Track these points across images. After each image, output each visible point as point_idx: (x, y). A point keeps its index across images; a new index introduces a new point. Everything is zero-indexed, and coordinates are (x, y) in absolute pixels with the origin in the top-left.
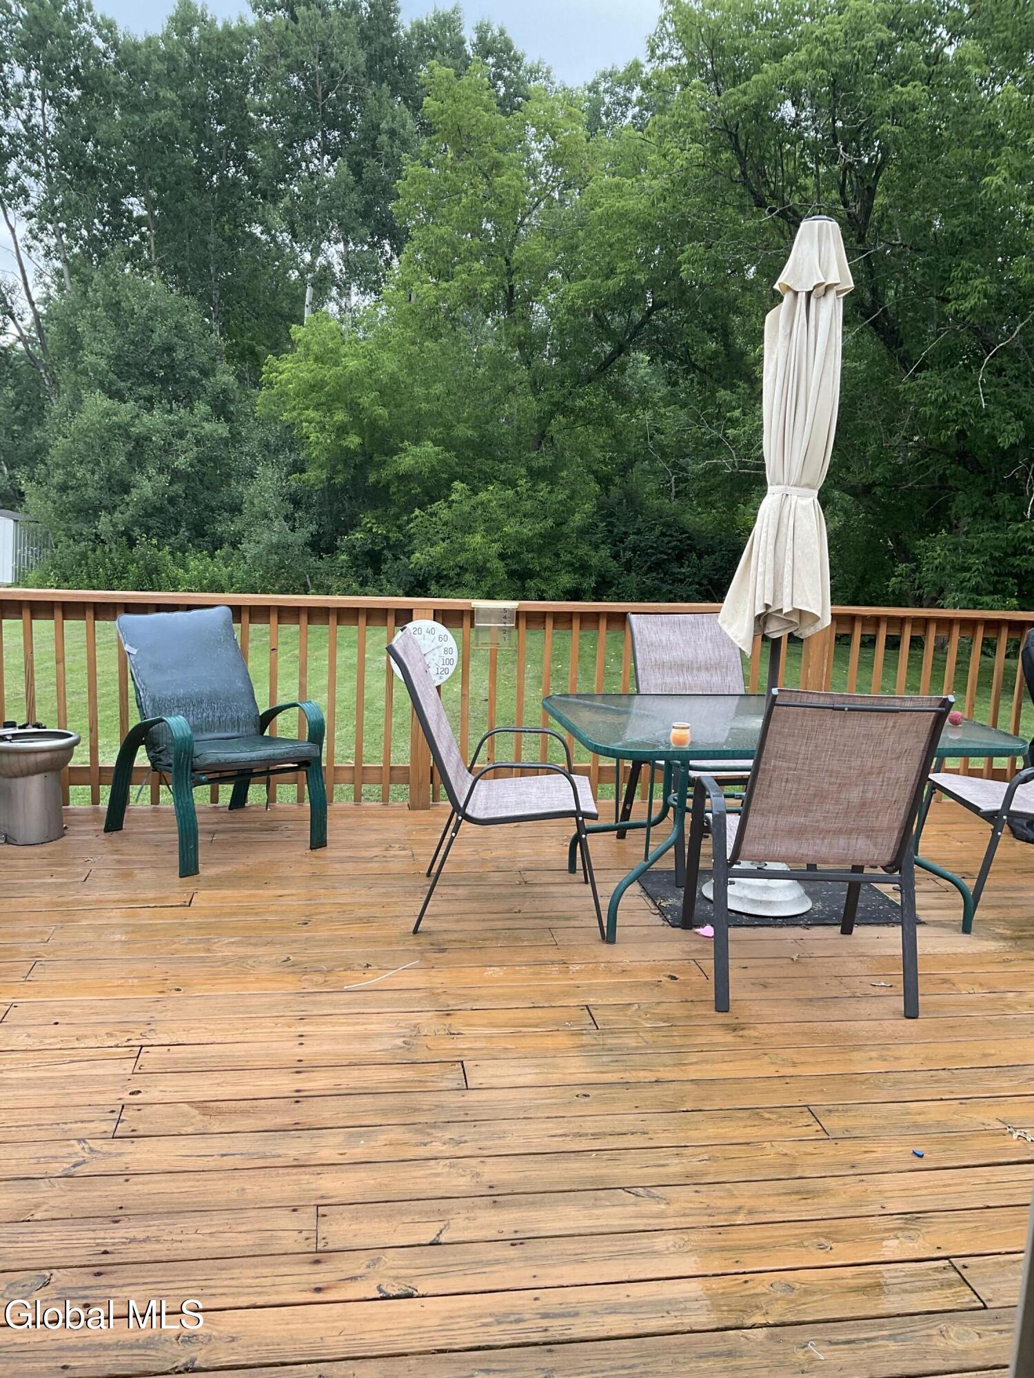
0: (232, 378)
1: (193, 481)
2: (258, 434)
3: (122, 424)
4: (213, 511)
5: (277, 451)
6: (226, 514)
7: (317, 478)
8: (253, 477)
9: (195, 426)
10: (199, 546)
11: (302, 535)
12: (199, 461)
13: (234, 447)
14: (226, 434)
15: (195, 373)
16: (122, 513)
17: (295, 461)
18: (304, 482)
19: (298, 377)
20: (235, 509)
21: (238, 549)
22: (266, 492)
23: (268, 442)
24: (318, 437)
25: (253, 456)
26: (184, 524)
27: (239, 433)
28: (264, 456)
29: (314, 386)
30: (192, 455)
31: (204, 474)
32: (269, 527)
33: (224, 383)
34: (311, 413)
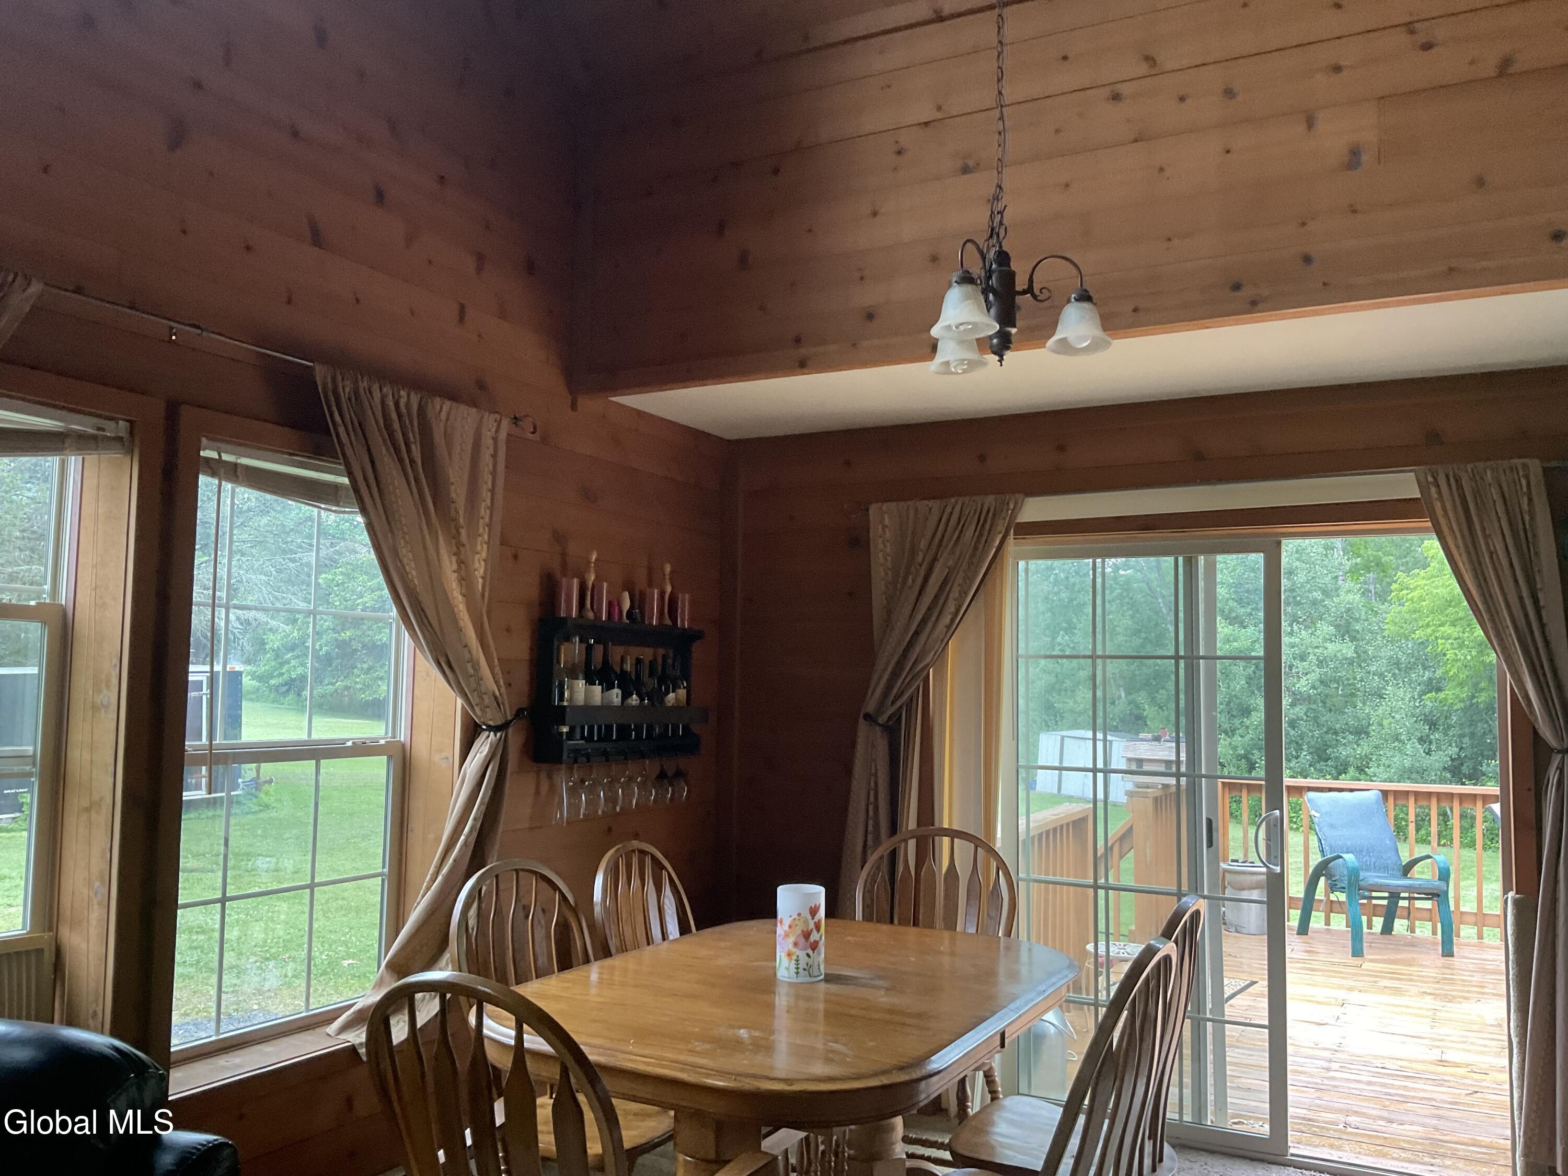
0: (1358, 597)
1: (1315, 702)
2: (1386, 652)
3: (1243, 649)
4: (1336, 733)
5: (1410, 668)
6: (1351, 737)
7: (1457, 697)
8: (1381, 697)
9: (1317, 647)
10: (1321, 771)
11: (1440, 759)
12: (1322, 682)
13: (1360, 666)
14: (1351, 654)
15: (1318, 595)
16: (1242, 737)
17: (1430, 679)
18: (1441, 702)
19: (1431, 593)
20: (1361, 732)
21: (1366, 773)
22: (1397, 712)
23: (1398, 660)
24: (1456, 655)
25: (1382, 676)
26: (1305, 747)
27: (1365, 652)
28: (1394, 674)
29: (1451, 601)
30: (1313, 677)
31: (1327, 696)
32: (1400, 750)
33: (1349, 603)
34: (1447, 629)
